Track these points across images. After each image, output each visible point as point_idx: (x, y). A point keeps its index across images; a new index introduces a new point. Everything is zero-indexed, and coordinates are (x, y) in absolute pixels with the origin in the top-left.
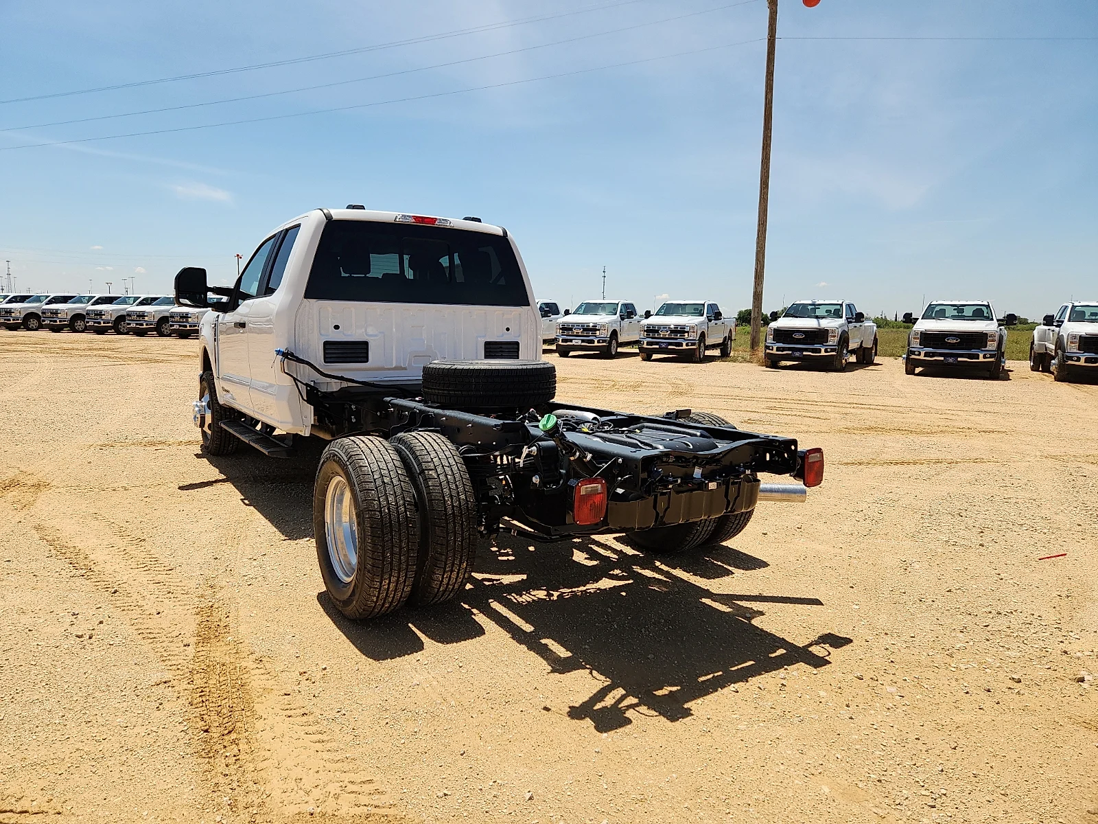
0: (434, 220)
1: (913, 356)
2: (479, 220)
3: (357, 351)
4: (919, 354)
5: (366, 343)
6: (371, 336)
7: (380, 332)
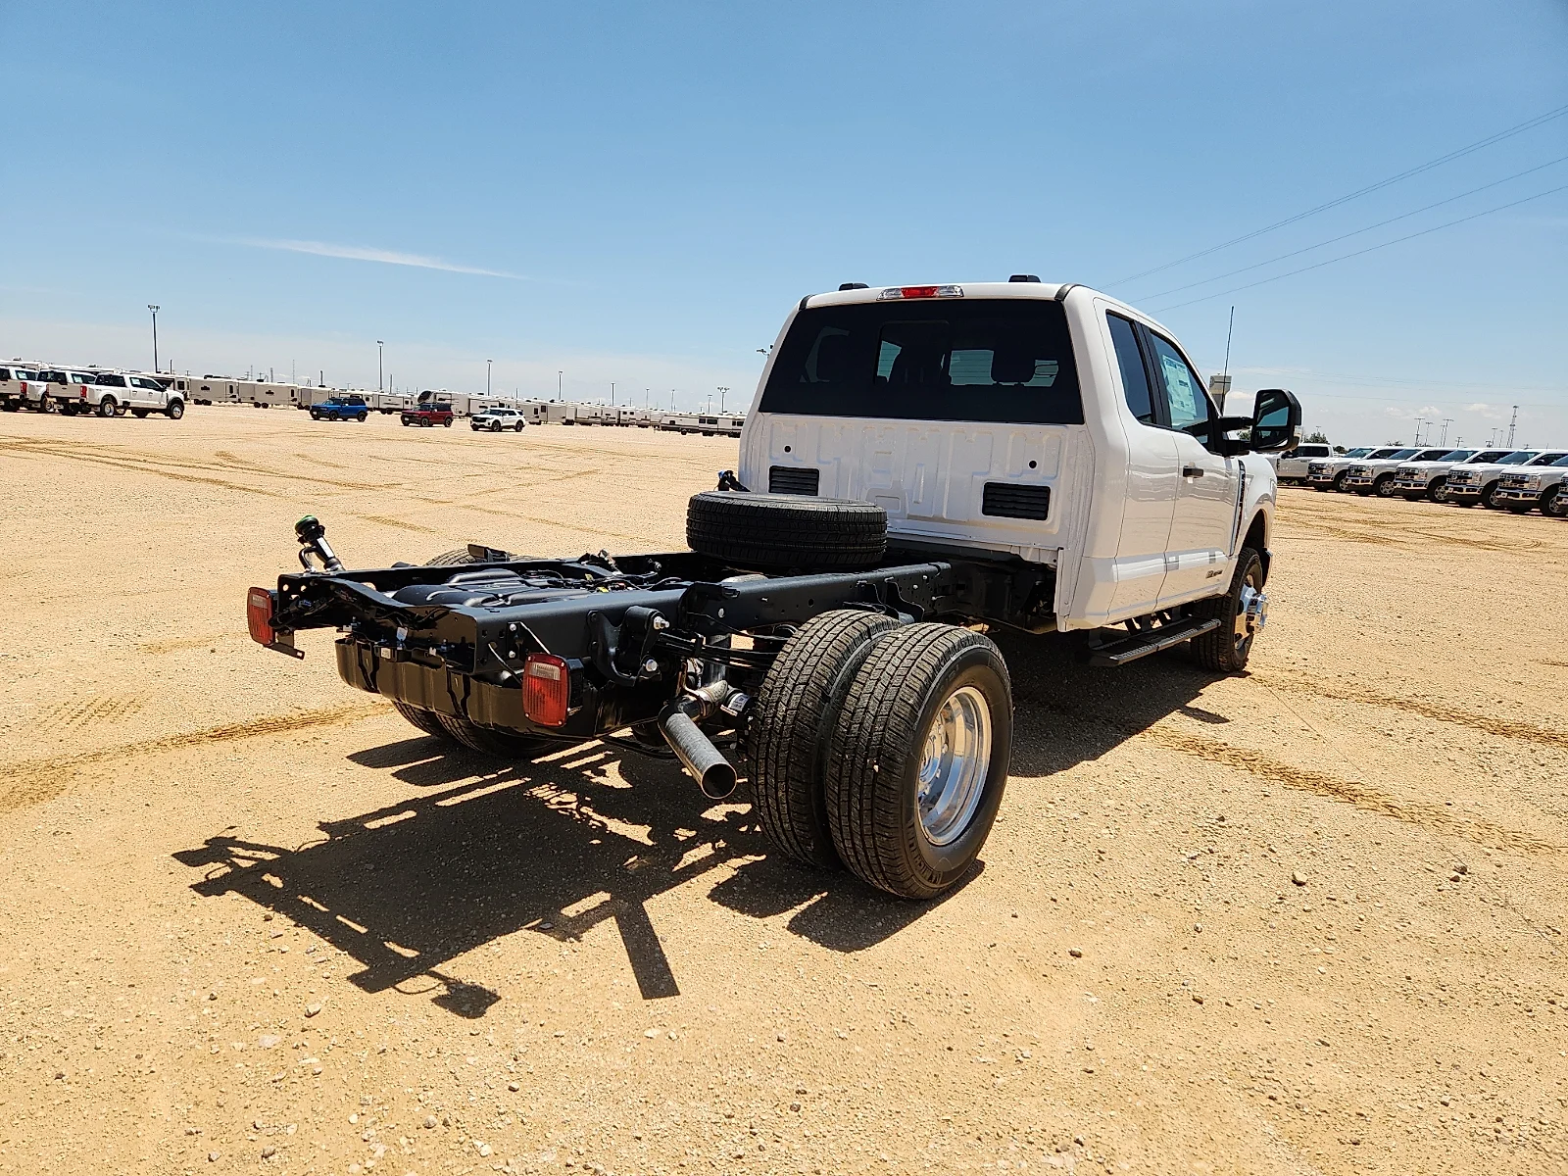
0: (932, 289)
2: (1036, 280)
3: (804, 480)
5: (816, 472)
6: (824, 463)
7: (835, 459)
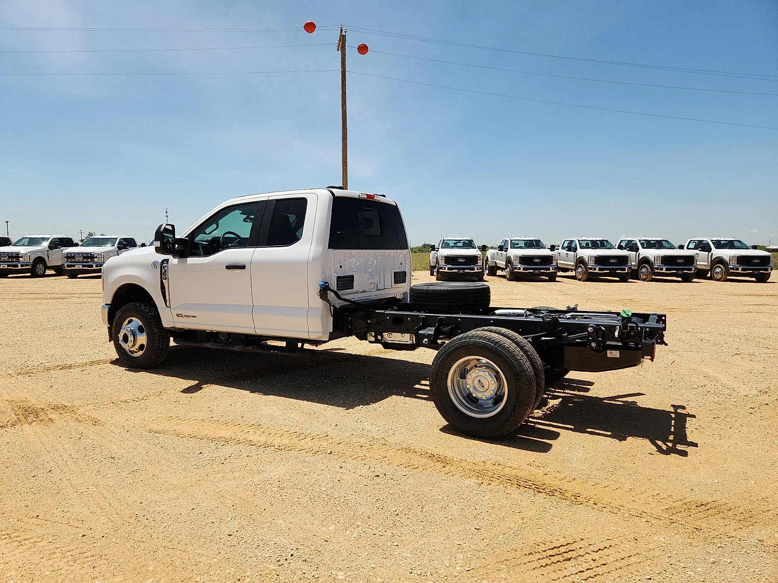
1: (441, 270)
2: (384, 196)
3: (349, 282)
4: (445, 269)
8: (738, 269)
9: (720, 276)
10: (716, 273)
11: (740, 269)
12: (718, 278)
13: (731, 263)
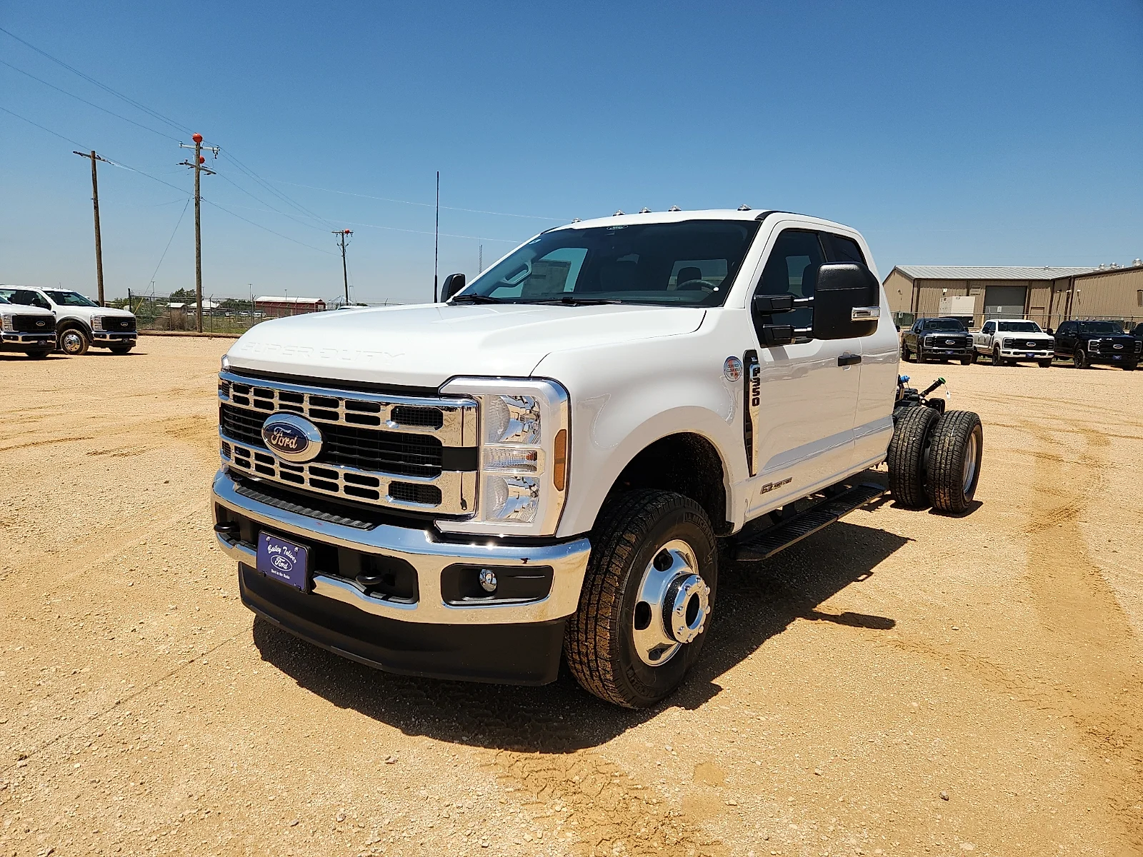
8: (104, 337)
9: (78, 347)
10: (70, 343)
11: (108, 336)
12: (74, 350)
13: (94, 326)
